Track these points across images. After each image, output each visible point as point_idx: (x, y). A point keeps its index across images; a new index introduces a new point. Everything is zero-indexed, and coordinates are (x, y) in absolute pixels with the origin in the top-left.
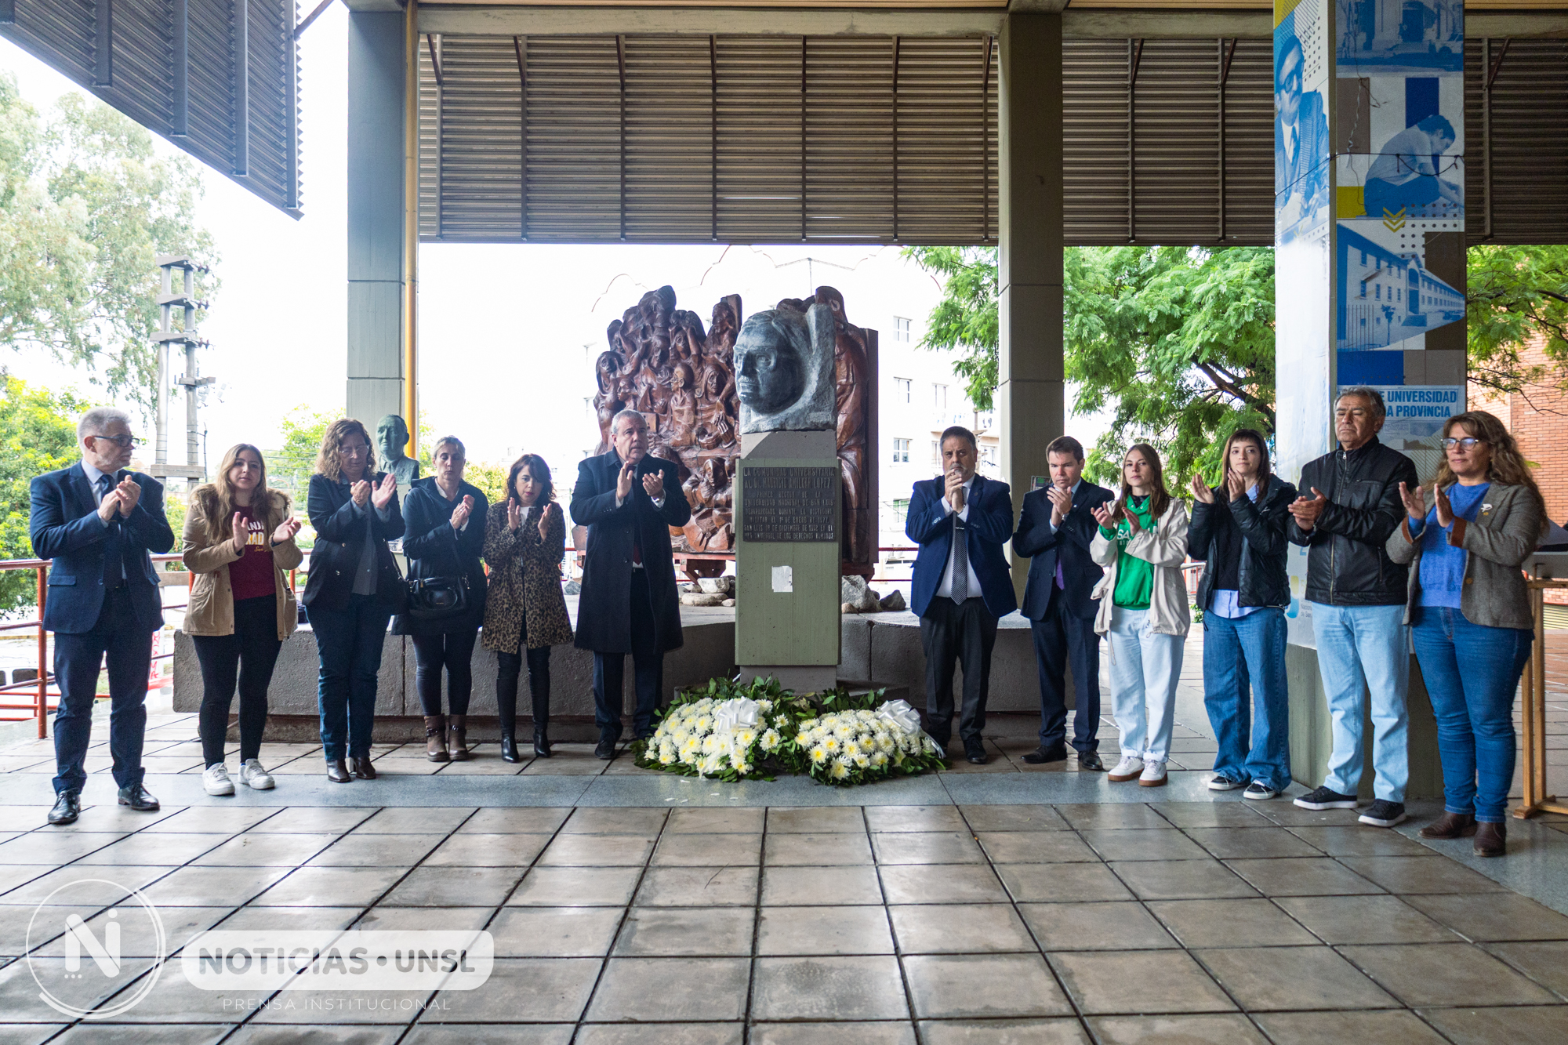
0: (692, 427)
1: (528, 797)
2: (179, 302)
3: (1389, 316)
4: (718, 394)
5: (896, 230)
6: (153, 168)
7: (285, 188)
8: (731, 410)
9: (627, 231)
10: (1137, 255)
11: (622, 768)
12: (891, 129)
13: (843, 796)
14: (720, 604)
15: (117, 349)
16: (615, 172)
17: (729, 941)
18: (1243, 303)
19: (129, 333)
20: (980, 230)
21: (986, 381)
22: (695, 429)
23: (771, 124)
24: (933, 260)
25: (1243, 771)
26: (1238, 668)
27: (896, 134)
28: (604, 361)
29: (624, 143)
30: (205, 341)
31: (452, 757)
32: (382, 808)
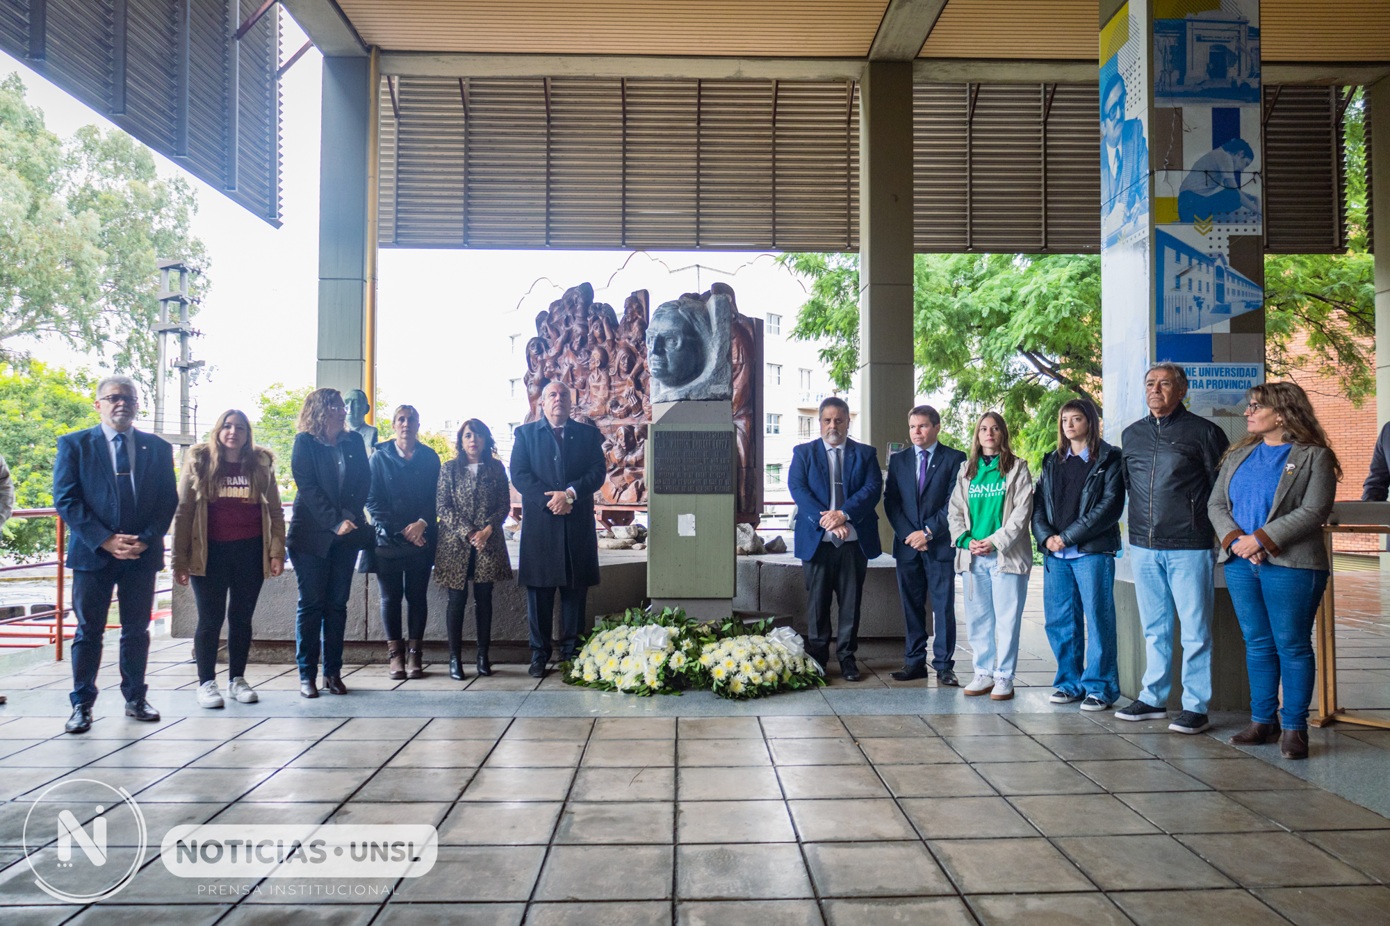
0: (607, 400)
1: (473, 709)
2: (175, 299)
3: (1199, 305)
4: (628, 372)
5: (774, 239)
6: (155, 188)
7: (267, 202)
8: (640, 386)
9: (551, 239)
10: (971, 262)
11: (553, 685)
12: (770, 156)
13: (740, 708)
14: (630, 548)
15: (123, 338)
16: (541, 190)
17: (653, 831)
18: (1060, 302)
19: (133, 324)
20: (844, 240)
21: (846, 365)
22: (610, 401)
23: (670, 151)
24: (803, 265)
25: (1079, 687)
26: (1074, 599)
27: (774, 160)
28: (533, 345)
29: (549, 166)
30: (196, 330)
31: (409, 676)
32: (351, 719)
